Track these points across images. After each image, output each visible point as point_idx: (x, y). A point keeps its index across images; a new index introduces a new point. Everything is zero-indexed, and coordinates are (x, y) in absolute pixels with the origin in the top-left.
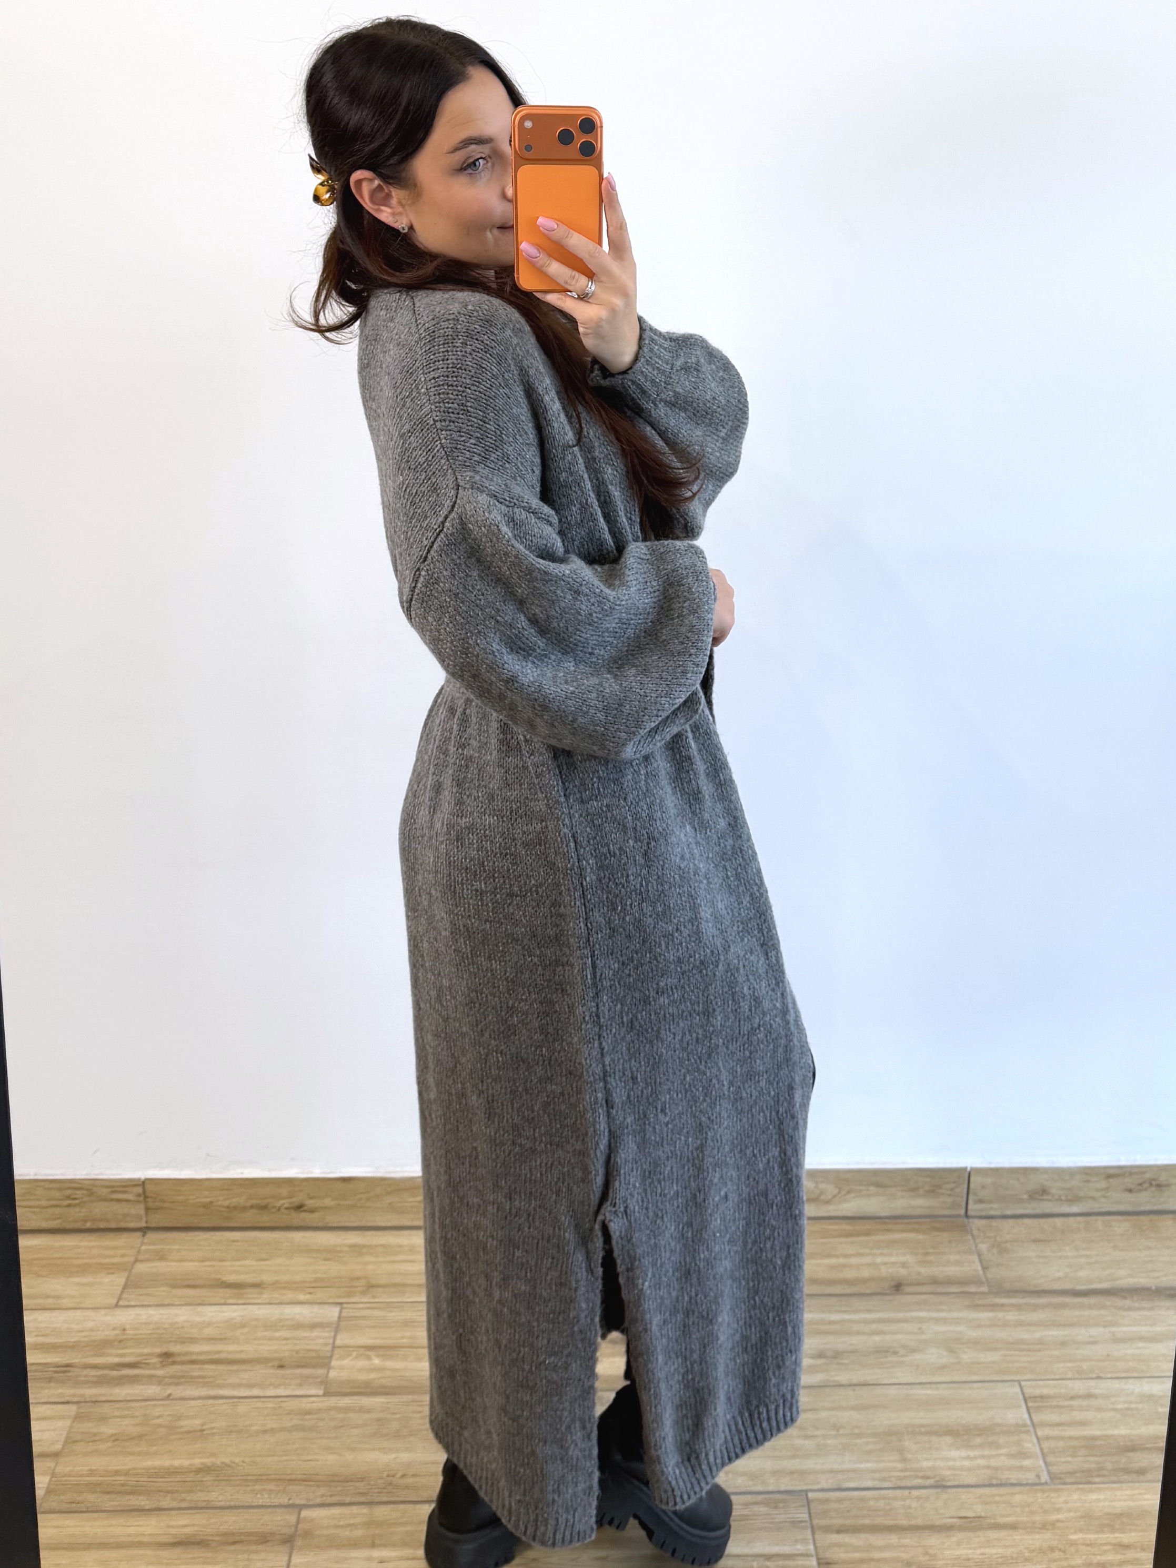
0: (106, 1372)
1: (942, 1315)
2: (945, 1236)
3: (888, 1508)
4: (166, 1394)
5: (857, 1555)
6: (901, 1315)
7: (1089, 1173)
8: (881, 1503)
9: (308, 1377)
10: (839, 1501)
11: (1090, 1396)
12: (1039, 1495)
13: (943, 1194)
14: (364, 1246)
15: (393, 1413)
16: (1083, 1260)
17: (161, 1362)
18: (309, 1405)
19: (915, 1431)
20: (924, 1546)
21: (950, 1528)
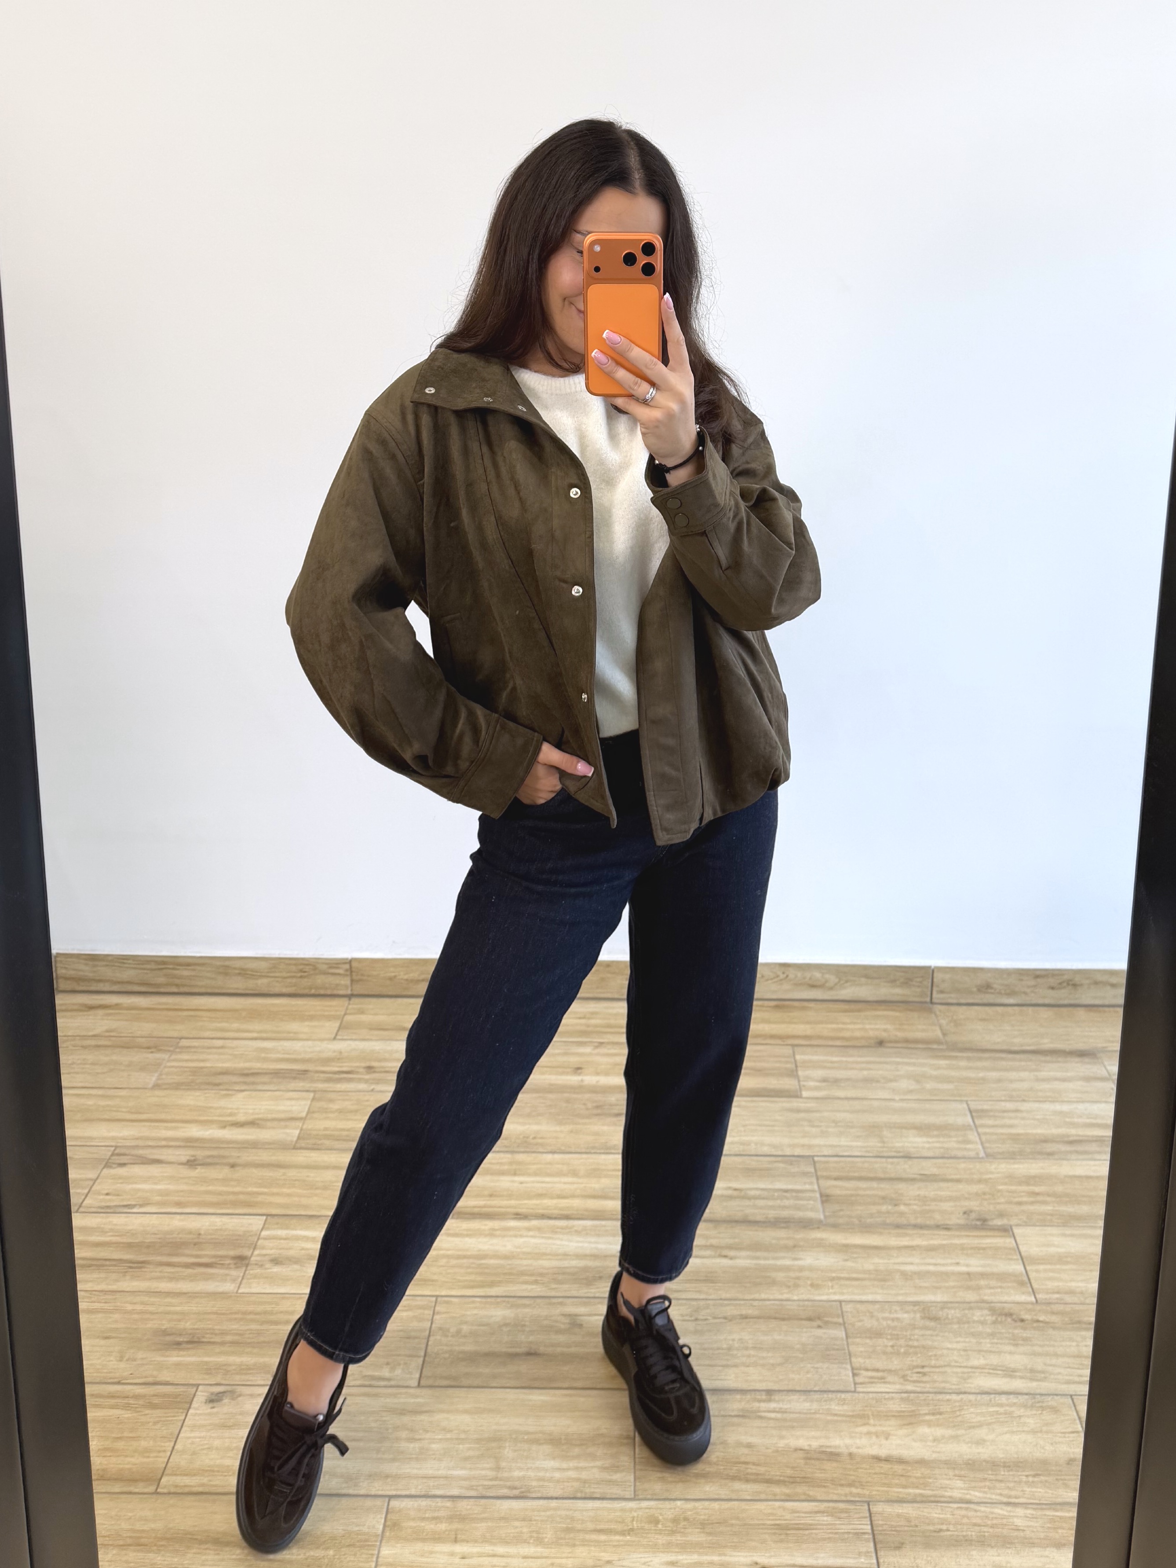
0: (331, 1075)
1: (912, 1061)
2: (915, 1014)
3: (871, 1167)
4: (372, 1087)
5: (847, 1192)
6: (882, 1060)
7: (1021, 973)
8: (865, 1165)
10: (837, 1162)
11: (1016, 1111)
12: (976, 1164)
13: (913, 986)
16: (1016, 1032)
17: (366, 1071)
19: (892, 1126)
20: (894, 1189)
21: (913, 1180)
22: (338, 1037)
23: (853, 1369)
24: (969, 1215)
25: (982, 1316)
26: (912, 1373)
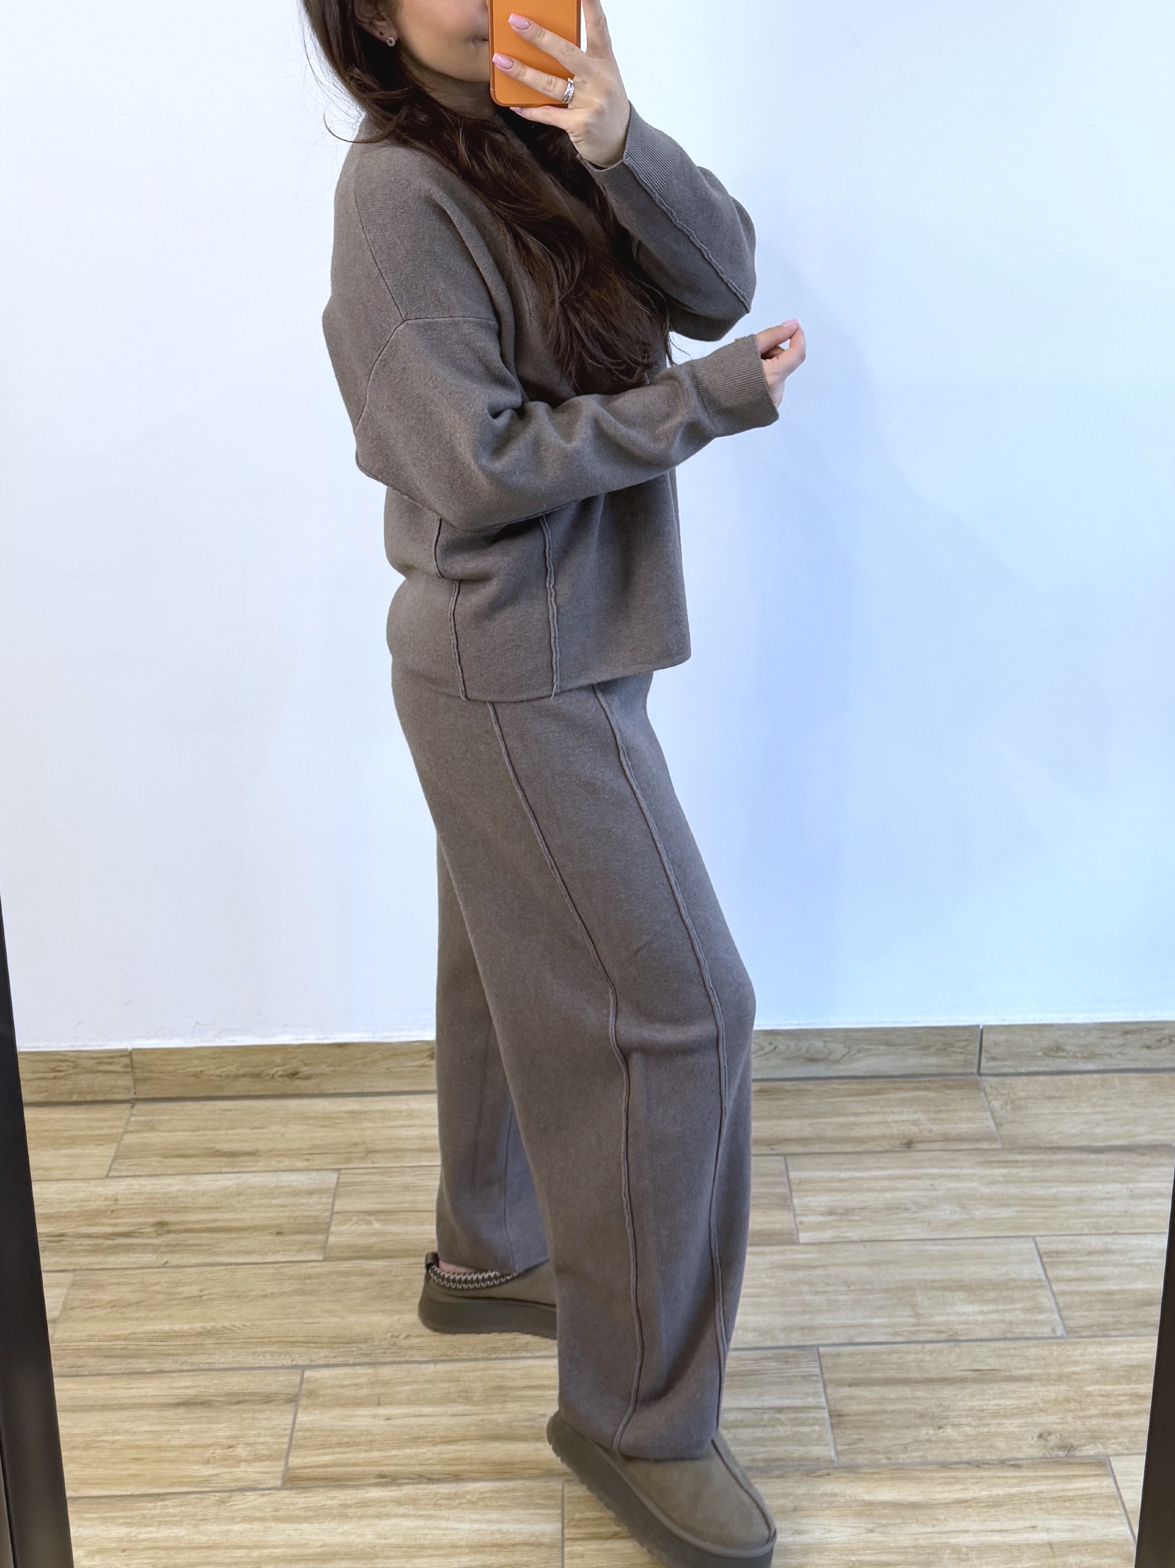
0: (99, 1241)
1: (954, 1171)
2: (957, 1092)
3: (902, 1361)
4: (163, 1262)
5: (869, 1407)
6: (912, 1172)
7: (1105, 1028)
8: (894, 1358)
9: (307, 1243)
10: (851, 1355)
11: (1107, 1251)
12: (1055, 1347)
13: (955, 1052)
14: (361, 1113)
15: (396, 1276)
16: (1099, 1117)
17: (156, 1231)
18: (309, 1271)
19: (928, 1286)
20: (937, 1398)
21: (963, 1380)
22: (113, 1173)
24: (1046, 1439)
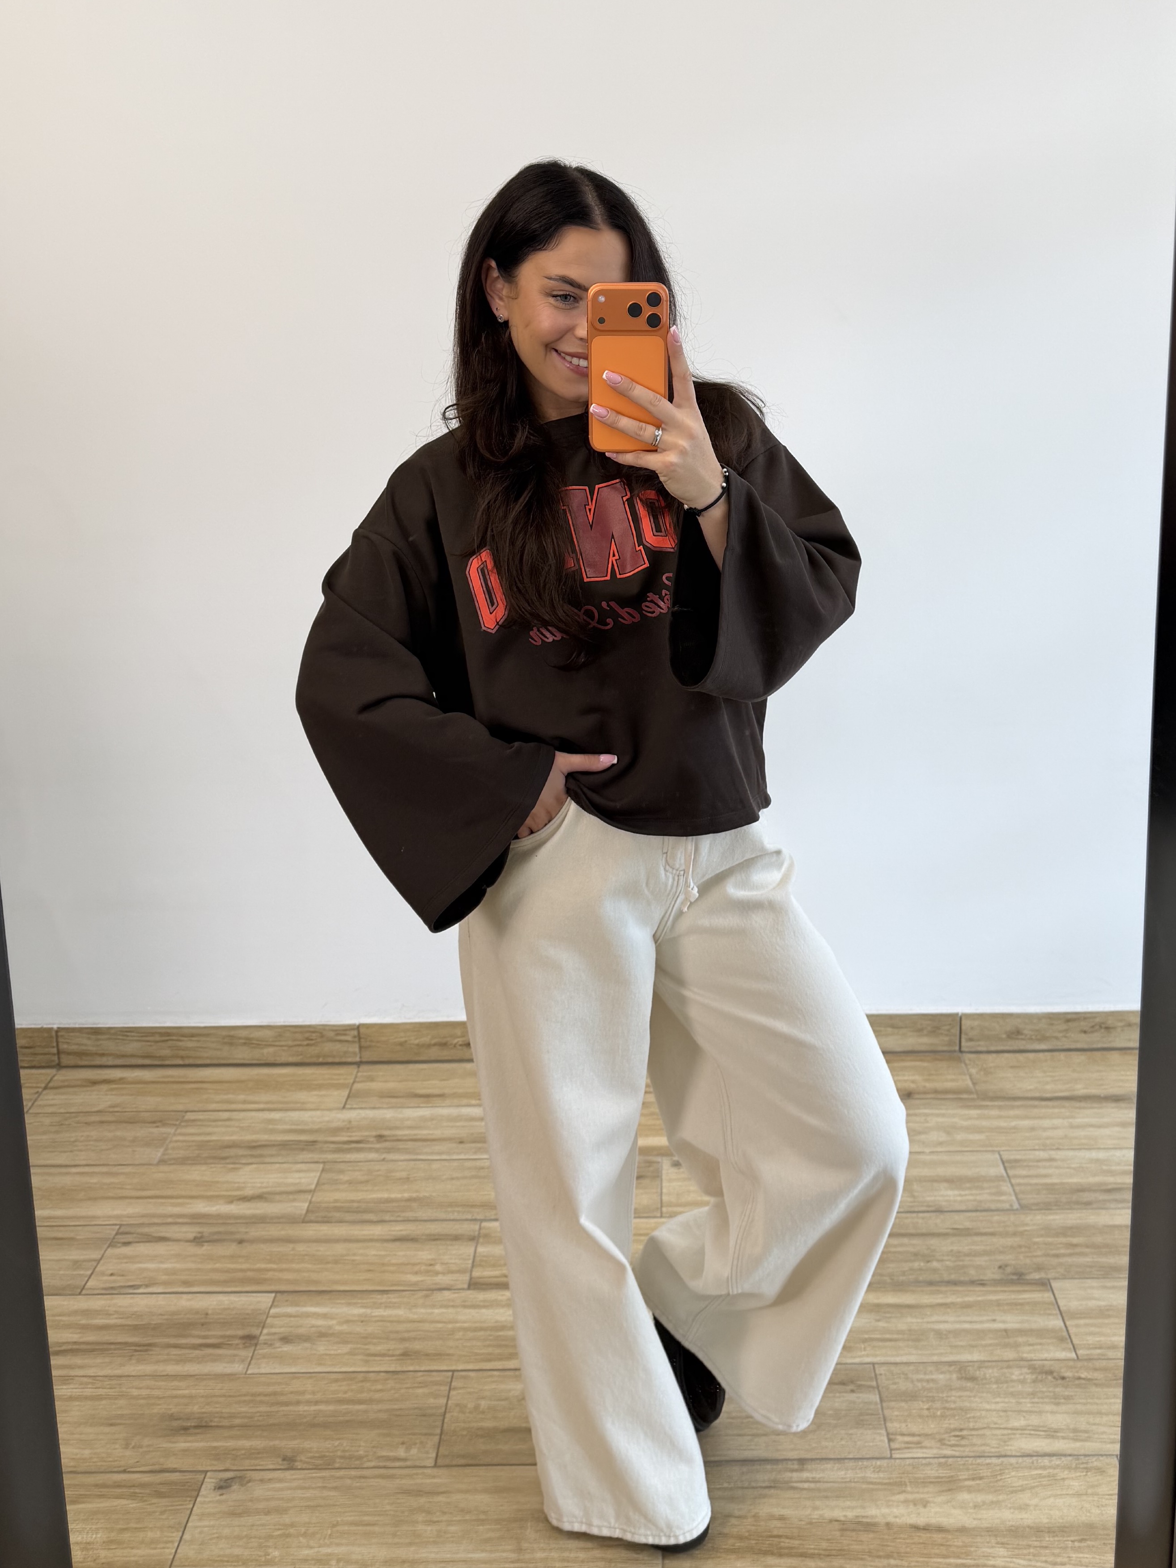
0: (341, 1145)
1: (941, 1112)
2: (943, 1063)
4: (383, 1158)
7: (1052, 1018)
11: (1051, 1160)
12: (1011, 1216)
13: (942, 1034)
16: (1049, 1079)
17: (377, 1140)
20: (929, 1245)
21: (945, 1235)
22: (347, 1106)
23: (888, 1434)
24: (1004, 1269)
25: (1021, 1374)
26: (950, 1436)
